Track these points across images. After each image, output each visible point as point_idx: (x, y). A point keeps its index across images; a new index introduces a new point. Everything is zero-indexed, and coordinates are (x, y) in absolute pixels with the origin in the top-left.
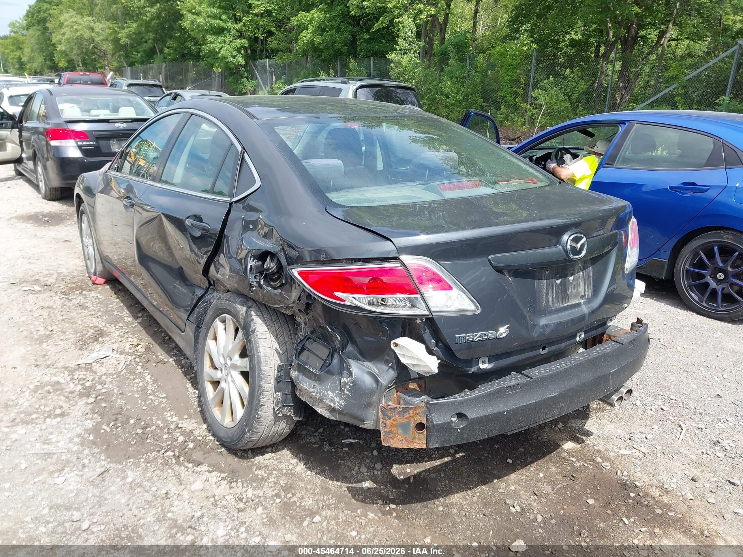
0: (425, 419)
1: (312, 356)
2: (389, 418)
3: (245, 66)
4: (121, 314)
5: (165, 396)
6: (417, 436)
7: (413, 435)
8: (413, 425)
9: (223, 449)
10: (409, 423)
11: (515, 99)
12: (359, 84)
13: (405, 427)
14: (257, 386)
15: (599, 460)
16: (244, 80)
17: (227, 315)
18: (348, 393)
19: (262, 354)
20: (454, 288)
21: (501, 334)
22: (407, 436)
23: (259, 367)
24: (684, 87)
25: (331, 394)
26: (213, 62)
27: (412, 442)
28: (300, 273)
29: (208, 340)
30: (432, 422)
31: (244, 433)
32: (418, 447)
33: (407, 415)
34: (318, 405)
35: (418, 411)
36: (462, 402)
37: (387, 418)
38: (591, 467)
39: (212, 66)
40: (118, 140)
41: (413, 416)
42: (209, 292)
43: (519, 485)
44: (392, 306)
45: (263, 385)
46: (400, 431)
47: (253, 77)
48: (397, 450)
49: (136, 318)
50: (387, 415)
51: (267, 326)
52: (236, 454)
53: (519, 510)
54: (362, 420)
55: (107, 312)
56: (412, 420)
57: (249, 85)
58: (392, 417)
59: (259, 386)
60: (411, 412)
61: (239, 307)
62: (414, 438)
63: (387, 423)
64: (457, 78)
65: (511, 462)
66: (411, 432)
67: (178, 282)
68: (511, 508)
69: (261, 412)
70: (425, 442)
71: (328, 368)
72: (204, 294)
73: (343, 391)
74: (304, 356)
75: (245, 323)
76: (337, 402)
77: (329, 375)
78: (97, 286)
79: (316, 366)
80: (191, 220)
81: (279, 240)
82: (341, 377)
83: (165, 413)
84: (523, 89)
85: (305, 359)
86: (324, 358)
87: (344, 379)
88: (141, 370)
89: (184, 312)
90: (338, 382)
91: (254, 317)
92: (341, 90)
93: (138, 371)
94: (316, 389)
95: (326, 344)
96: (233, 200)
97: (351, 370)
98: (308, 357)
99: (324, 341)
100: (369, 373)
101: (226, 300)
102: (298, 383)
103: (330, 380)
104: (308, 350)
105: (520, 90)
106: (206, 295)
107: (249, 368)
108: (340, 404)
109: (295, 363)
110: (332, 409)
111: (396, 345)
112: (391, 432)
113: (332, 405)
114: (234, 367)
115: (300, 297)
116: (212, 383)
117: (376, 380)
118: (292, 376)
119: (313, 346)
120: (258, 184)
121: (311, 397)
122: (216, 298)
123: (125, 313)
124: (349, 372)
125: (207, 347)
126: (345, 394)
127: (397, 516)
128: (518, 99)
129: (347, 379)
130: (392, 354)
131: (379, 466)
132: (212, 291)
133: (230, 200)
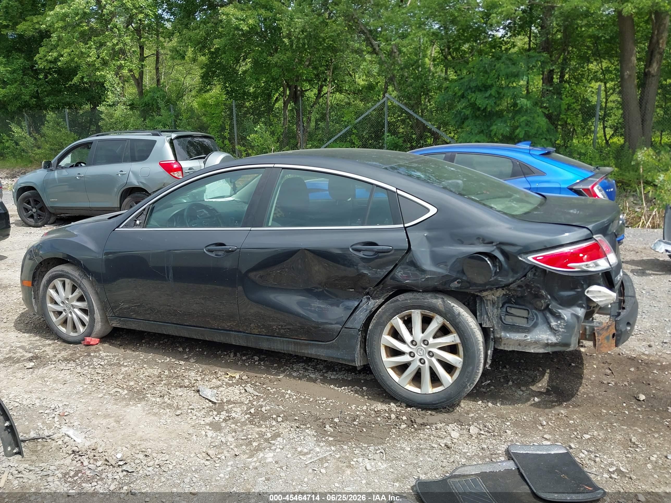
0: (615, 330)
1: (515, 318)
2: (601, 335)
4: (167, 361)
6: (613, 342)
7: (611, 342)
8: (611, 336)
9: (430, 412)
14: (476, 350)
17: (413, 310)
18: (563, 330)
19: (473, 327)
23: (474, 336)
25: (544, 336)
28: (535, 258)
29: (383, 336)
30: (621, 331)
33: (608, 331)
34: (529, 347)
35: (613, 327)
38: (606, 356)
41: (611, 331)
42: (364, 302)
45: (480, 348)
46: (606, 341)
49: (187, 360)
54: (568, 345)
56: (611, 333)
60: (610, 328)
61: (434, 301)
62: (611, 344)
63: (600, 338)
66: (610, 340)
67: (317, 302)
68: (609, 384)
70: (615, 344)
71: (533, 322)
72: (359, 304)
73: (556, 330)
74: (509, 320)
75: (447, 309)
76: (553, 339)
77: (535, 325)
78: (95, 347)
79: (522, 322)
80: (359, 247)
81: (492, 243)
82: (549, 323)
83: (350, 407)
84: (229, 133)
85: (511, 321)
86: (526, 316)
87: (553, 324)
88: (274, 390)
89: (336, 324)
90: (545, 327)
91: (453, 304)
92: (155, 142)
93: (271, 391)
94: (529, 337)
95: (524, 307)
96: (406, 225)
97: (560, 316)
98: (512, 319)
99: (520, 305)
100: (573, 314)
101: (410, 299)
102: (508, 339)
103: (537, 328)
104: (512, 315)
105: (226, 134)
106: (361, 305)
107: (458, 341)
108: (557, 339)
109: (498, 327)
110: (547, 345)
111: (588, 292)
112: (602, 343)
113: (550, 342)
114: (434, 345)
115: (525, 276)
116: (393, 368)
117: (578, 317)
118: (498, 336)
119: (513, 311)
120: (433, 210)
121: (520, 345)
122: (377, 304)
123: (168, 359)
124: (558, 317)
125: (383, 342)
126: (560, 331)
127: (574, 407)
128: (227, 142)
129: (557, 322)
130: (584, 298)
131: (523, 388)
132: (366, 300)
133: (402, 226)
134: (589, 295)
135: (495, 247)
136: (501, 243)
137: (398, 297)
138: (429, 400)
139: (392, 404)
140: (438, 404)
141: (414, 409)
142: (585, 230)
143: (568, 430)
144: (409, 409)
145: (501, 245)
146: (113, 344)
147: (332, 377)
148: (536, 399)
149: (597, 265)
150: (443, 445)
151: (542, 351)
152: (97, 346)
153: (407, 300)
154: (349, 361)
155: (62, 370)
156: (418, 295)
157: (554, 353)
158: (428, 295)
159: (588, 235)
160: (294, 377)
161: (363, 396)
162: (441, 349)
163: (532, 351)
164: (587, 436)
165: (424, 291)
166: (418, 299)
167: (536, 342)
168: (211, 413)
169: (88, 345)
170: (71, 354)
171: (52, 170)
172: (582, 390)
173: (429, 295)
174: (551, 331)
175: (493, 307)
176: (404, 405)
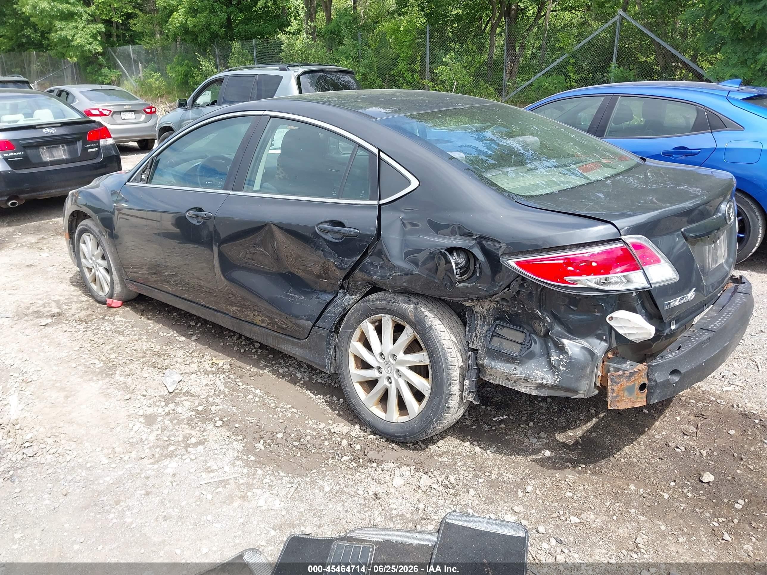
0: (647, 379)
1: (504, 342)
2: (617, 383)
3: (103, 54)
4: (169, 335)
5: (290, 406)
6: (640, 396)
7: (637, 396)
8: (637, 386)
9: (393, 445)
10: (634, 385)
11: (413, 76)
12: (301, 70)
13: (630, 390)
14: (445, 377)
15: (713, 399)
16: (105, 70)
17: (383, 315)
18: (564, 369)
19: (446, 346)
20: (662, 261)
21: (691, 297)
22: (632, 397)
23: (446, 359)
24: (573, 56)
25: (539, 373)
26: (64, 51)
27: (636, 402)
28: (518, 263)
29: (352, 342)
30: (655, 381)
31: (431, 422)
32: (640, 405)
33: (632, 379)
34: (520, 385)
35: (642, 374)
36: (676, 360)
37: (615, 385)
38: (710, 405)
39: (63, 55)
40: (49, 148)
41: (638, 379)
42: (339, 296)
43: (667, 429)
44: (616, 283)
45: (452, 375)
46: (626, 394)
47: (113, 66)
48: (624, 410)
49: (189, 337)
50: (615, 382)
51: (440, 319)
52: (408, 447)
53: (684, 450)
54: (575, 391)
55: (149, 334)
56: (637, 382)
57: (113, 75)
58: (620, 382)
59: (447, 377)
60: (636, 375)
61: (405, 306)
62: (638, 398)
63: (615, 388)
64: (352, 57)
65: (647, 412)
66: (636, 393)
67: (291, 290)
68: (676, 449)
69: (451, 400)
70: (645, 399)
71: (529, 350)
72: (333, 299)
73: (555, 368)
74: (496, 343)
75: (417, 319)
76: (550, 379)
77: (531, 356)
78: (115, 309)
79: (514, 349)
80: (326, 226)
81: (470, 235)
82: (549, 356)
83: (307, 422)
84: (420, 65)
85: (498, 345)
86: (521, 342)
87: (554, 358)
88: (244, 386)
89: (307, 320)
90: (544, 361)
91: (426, 313)
92: (281, 78)
93: (241, 387)
94: (519, 371)
95: (519, 329)
96: (381, 202)
97: (564, 348)
98: (501, 343)
99: (516, 325)
100: (584, 348)
101: (381, 300)
102: (492, 368)
103: (532, 361)
104: (500, 336)
105: (417, 67)
106: (335, 299)
107: (427, 362)
108: (555, 381)
109: (482, 350)
110: (542, 386)
111: (611, 318)
112: (618, 396)
113: (545, 382)
114: (402, 363)
115: (508, 286)
116: (361, 383)
117: (591, 353)
118: (481, 363)
119: (504, 332)
120: (415, 183)
121: (508, 379)
122: (352, 301)
123: (172, 333)
124: (562, 350)
125: (351, 349)
126: (560, 370)
127: (592, 473)
128: (416, 76)
129: (559, 356)
130: (606, 328)
131: (543, 435)
132: (342, 294)
133: (376, 202)
134: (612, 323)
135: (474, 242)
136: (482, 237)
137: (370, 297)
138: (392, 430)
139: (357, 427)
140: (400, 437)
141: (378, 437)
142: (610, 226)
143: (556, 505)
144: (372, 436)
145: (481, 240)
146: (136, 308)
147: (319, 381)
148: (548, 453)
149: (629, 281)
150: (371, 493)
151: (535, 392)
152: (118, 309)
153: (377, 301)
154: (321, 366)
155: (65, 331)
156: (390, 297)
157: (554, 398)
158: (400, 298)
159: (615, 234)
160: (278, 374)
161: (334, 410)
162: (411, 368)
163: (523, 391)
164: (574, 520)
165: (396, 292)
166: (388, 301)
167: (527, 380)
168: (158, 404)
169: (110, 307)
170: (89, 316)
171: (187, 109)
172: (627, 450)
173: (402, 298)
174: (550, 368)
175: (484, 322)
176: (369, 430)
